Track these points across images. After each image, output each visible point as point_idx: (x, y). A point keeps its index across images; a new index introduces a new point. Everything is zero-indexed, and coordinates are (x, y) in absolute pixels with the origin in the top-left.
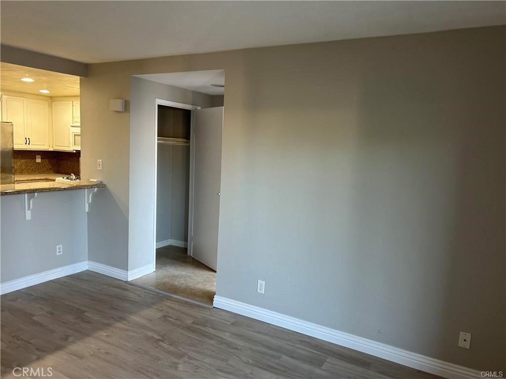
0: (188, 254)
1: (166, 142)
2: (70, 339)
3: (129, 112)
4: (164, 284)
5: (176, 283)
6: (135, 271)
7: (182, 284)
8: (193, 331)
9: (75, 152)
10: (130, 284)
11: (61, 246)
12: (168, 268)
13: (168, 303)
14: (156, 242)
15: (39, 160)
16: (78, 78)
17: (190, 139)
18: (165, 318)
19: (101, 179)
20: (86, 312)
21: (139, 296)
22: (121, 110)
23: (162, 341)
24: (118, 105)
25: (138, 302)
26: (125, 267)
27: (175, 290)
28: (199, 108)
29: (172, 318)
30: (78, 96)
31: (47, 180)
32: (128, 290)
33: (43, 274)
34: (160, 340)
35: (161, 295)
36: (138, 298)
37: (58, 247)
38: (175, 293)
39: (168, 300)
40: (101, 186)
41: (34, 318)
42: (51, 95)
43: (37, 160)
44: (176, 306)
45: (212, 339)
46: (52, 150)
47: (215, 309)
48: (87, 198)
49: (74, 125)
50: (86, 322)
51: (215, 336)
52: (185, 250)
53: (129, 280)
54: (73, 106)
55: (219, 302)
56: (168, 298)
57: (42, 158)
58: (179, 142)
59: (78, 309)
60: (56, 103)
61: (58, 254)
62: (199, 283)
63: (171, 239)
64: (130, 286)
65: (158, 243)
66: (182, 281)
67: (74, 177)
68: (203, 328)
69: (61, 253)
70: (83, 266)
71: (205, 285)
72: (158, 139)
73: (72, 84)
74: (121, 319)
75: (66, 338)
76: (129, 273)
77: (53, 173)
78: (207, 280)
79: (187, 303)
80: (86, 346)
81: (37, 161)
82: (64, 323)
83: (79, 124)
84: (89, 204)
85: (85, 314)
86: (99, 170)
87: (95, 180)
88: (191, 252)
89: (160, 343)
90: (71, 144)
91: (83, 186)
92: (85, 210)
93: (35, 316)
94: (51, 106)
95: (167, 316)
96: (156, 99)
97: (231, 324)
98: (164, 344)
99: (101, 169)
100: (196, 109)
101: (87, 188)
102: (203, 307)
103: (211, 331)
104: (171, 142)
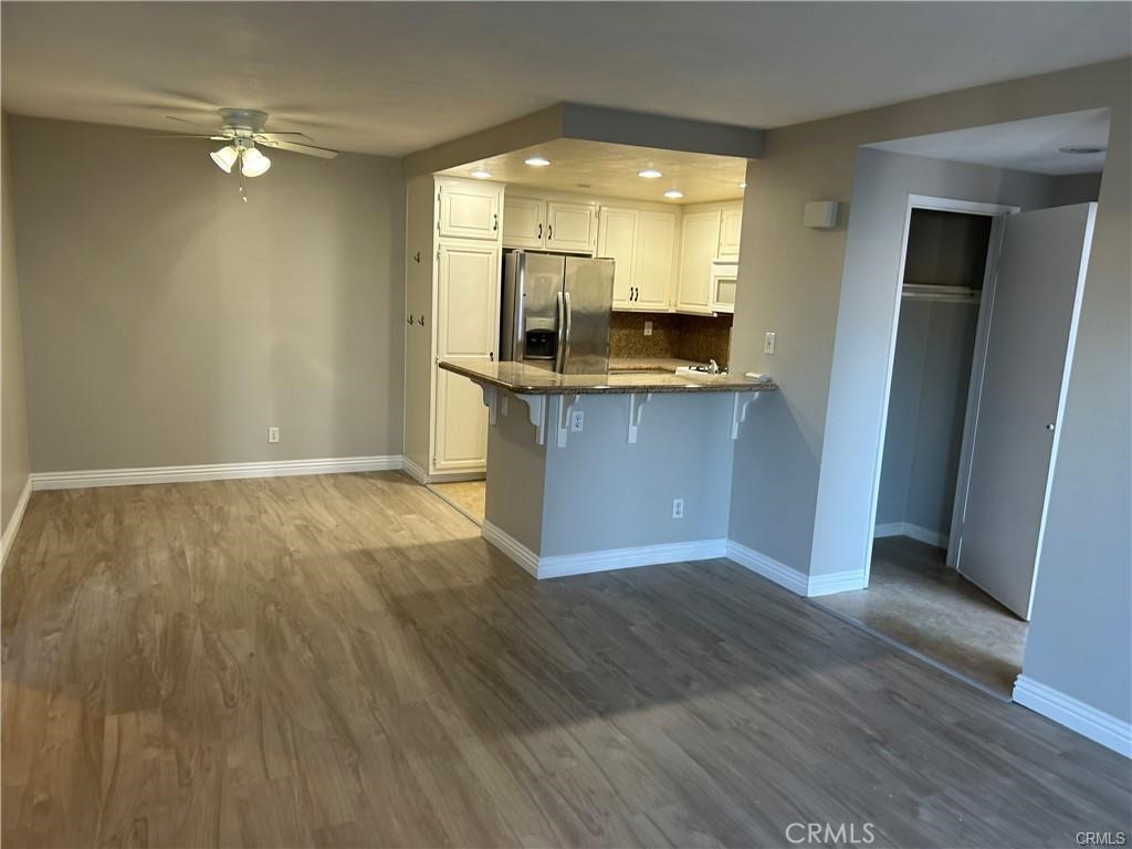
0: (949, 563)
1: (919, 295)
2: (694, 686)
3: (846, 229)
4: (888, 619)
5: (917, 624)
6: (826, 578)
7: (933, 629)
8: (961, 743)
9: (715, 315)
10: (811, 603)
11: (681, 501)
12: (897, 586)
13: (897, 665)
14: (877, 523)
15: (648, 332)
16: (744, 161)
17: (981, 288)
18: (889, 695)
19: (768, 374)
20: (723, 640)
21: (831, 634)
22: (828, 225)
23: (881, 744)
24: (821, 213)
25: (828, 647)
26: (803, 565)
27: (916, 639)
28: (1016, 210)
29: (905, 700)
30: (739, 199)
31: (660, 370)
32: (807, 615)
33: (647, 549)
34: (876, 740)
35: (879, 643)
36: (829, 637)
37: (676, 502)
38: (914, 645)
39: (897, 657)
40: (768, 388)
41: (632, 629)
42: (685, 201)
43: (646, 331)
44: (915, 676)
45: (1007, 775)
46: (673, 311)
47: (1015, 707)
48: (736, 413)
49: (718, 261)
50: (724, 661)
51: (1016, 770)
52: (941, 553)
53: (809, 595)
54: (722, 220)
55: (1027, 691)
56: (898, 654)
57: (654, 328)
58: (953, 295)
59: (708, 632)
60: (690, 215)
61: (675, 516)
62: (975, 635)
63: (907, 521)
64: (810, 608)
65: (880, 526)
66: (932, 622)
67: (716, 367)
68: (981, 743)
69: (681, 515)
70: (718, 548)
71: (990, 645)
72: (904, 289)
73: (730, 175)
74: (793, 673)
75: (686, 681)
76: (812, 580)
77: (671, 357)
78: (997, 634)
79: (942, 675)
80: (724, 707)
81: (645, 334)
82: (682, 651)
83: (736, 259)
84: (740, 423)
85: (722, 644)
86: (768, 354)
87: (758, 376)
88: (955, 560)
89: (877, 747)
90: (711, 300)
91: (732, 386)
92: (730, 435)
93: (632, 625)
94: (680, 224)
95: (894, 693)
96: (910, 195)
97: (1061, 755)
98: (885, 752)
99: (771, 352)
100: (1008, 213)
101: (741, 391)
102: (985, 696)
103: (1006, 756)
104: (931, 294)
